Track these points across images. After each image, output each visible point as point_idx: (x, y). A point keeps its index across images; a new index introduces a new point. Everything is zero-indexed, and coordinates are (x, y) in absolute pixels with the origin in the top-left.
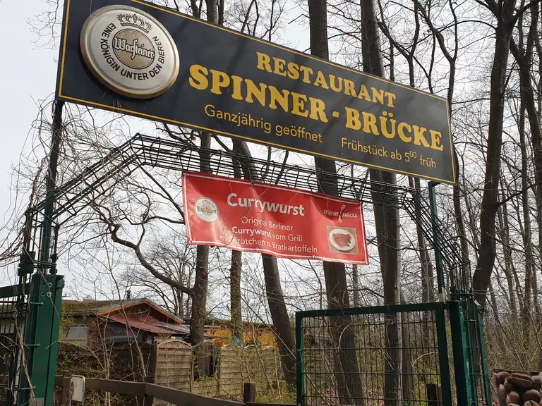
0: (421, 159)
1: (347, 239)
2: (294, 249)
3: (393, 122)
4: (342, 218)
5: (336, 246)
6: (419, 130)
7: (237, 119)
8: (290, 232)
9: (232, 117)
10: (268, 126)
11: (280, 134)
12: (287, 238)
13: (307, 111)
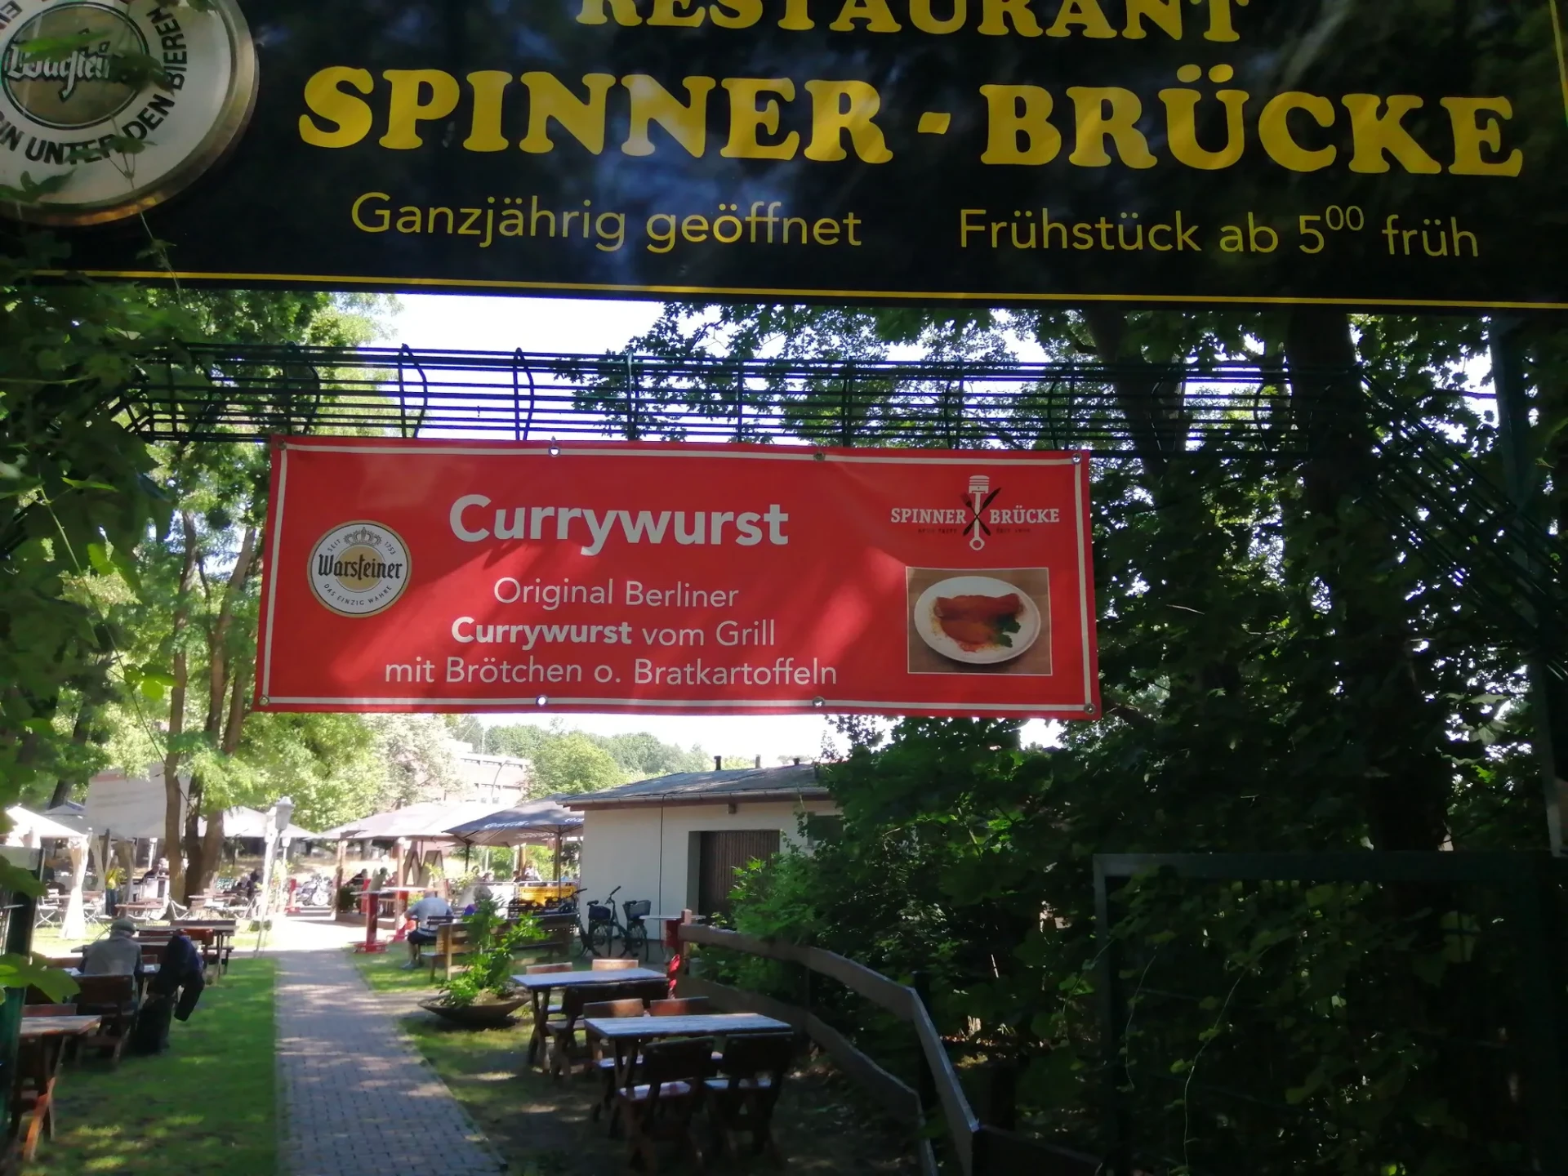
0: (1390, 232)
1: (1003, 616)
2: (739, 675)
3: (1234, 102)
4: (985, 529)
5: (949, 647)
6: (1382, 111)
7: (480, 223)
8: (725, 612)
9: (460, 219)
10: (610, 225)
11: (665, 244)
12: (710, 636)
13: (794, 138)
